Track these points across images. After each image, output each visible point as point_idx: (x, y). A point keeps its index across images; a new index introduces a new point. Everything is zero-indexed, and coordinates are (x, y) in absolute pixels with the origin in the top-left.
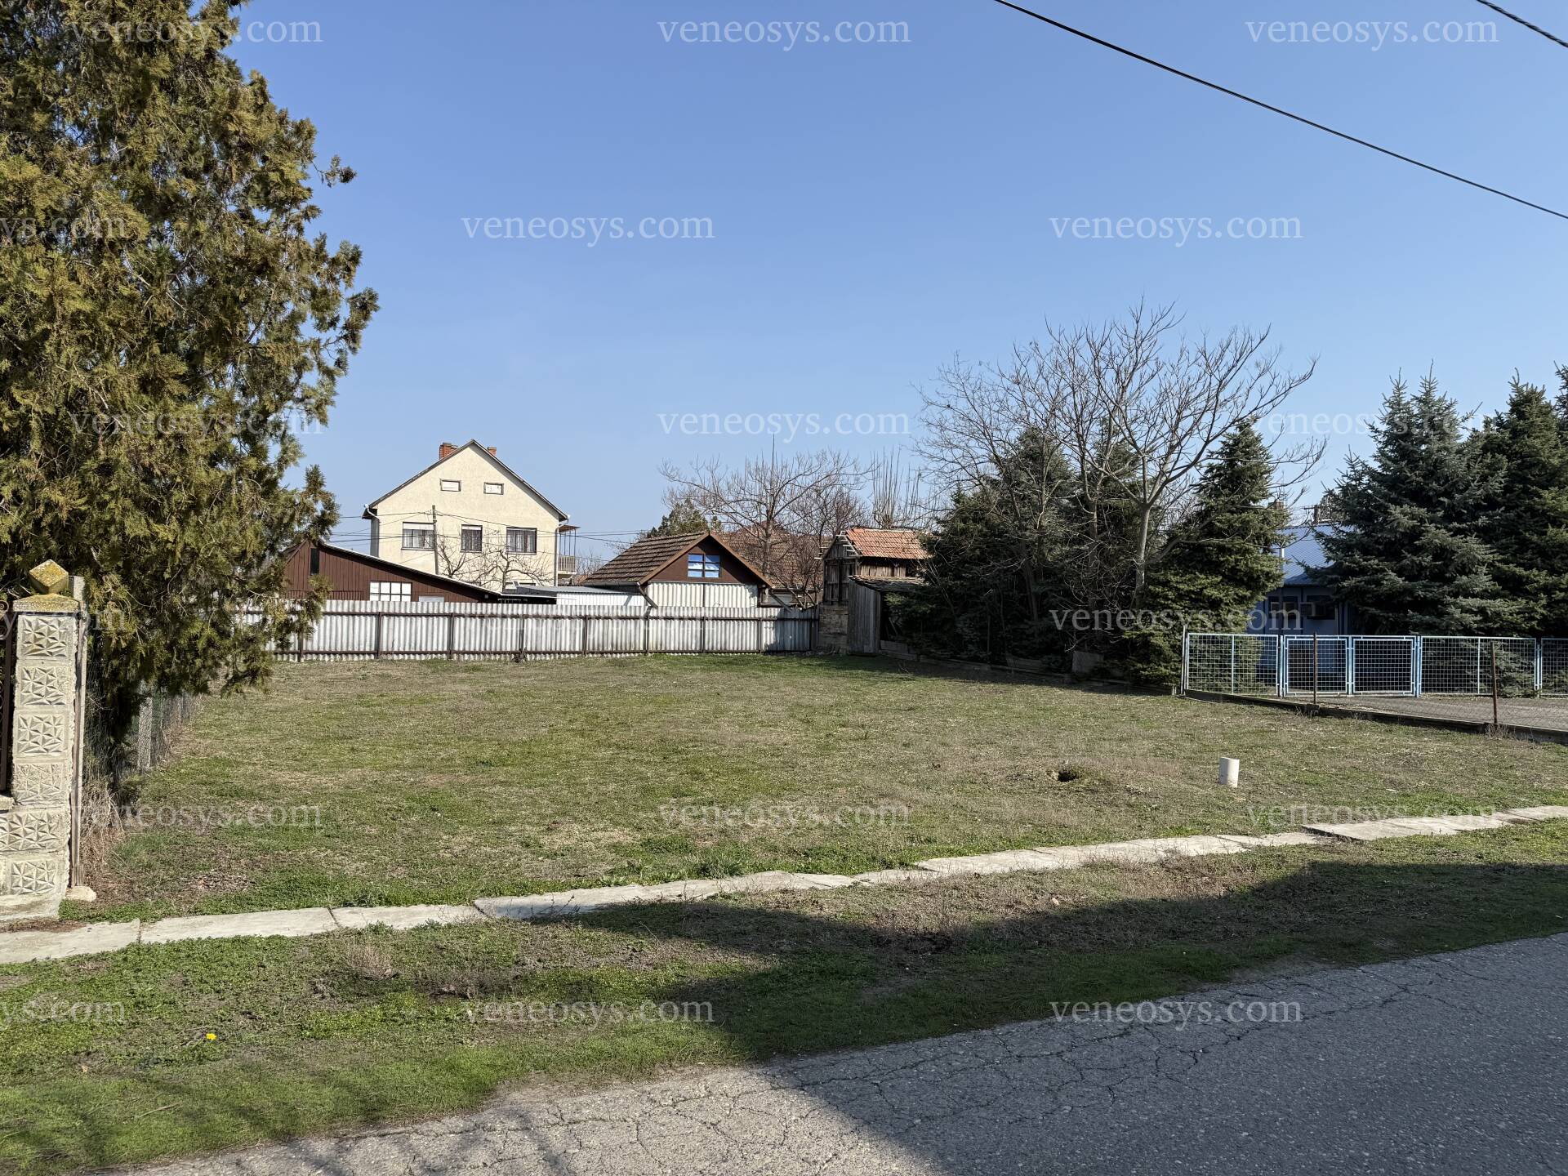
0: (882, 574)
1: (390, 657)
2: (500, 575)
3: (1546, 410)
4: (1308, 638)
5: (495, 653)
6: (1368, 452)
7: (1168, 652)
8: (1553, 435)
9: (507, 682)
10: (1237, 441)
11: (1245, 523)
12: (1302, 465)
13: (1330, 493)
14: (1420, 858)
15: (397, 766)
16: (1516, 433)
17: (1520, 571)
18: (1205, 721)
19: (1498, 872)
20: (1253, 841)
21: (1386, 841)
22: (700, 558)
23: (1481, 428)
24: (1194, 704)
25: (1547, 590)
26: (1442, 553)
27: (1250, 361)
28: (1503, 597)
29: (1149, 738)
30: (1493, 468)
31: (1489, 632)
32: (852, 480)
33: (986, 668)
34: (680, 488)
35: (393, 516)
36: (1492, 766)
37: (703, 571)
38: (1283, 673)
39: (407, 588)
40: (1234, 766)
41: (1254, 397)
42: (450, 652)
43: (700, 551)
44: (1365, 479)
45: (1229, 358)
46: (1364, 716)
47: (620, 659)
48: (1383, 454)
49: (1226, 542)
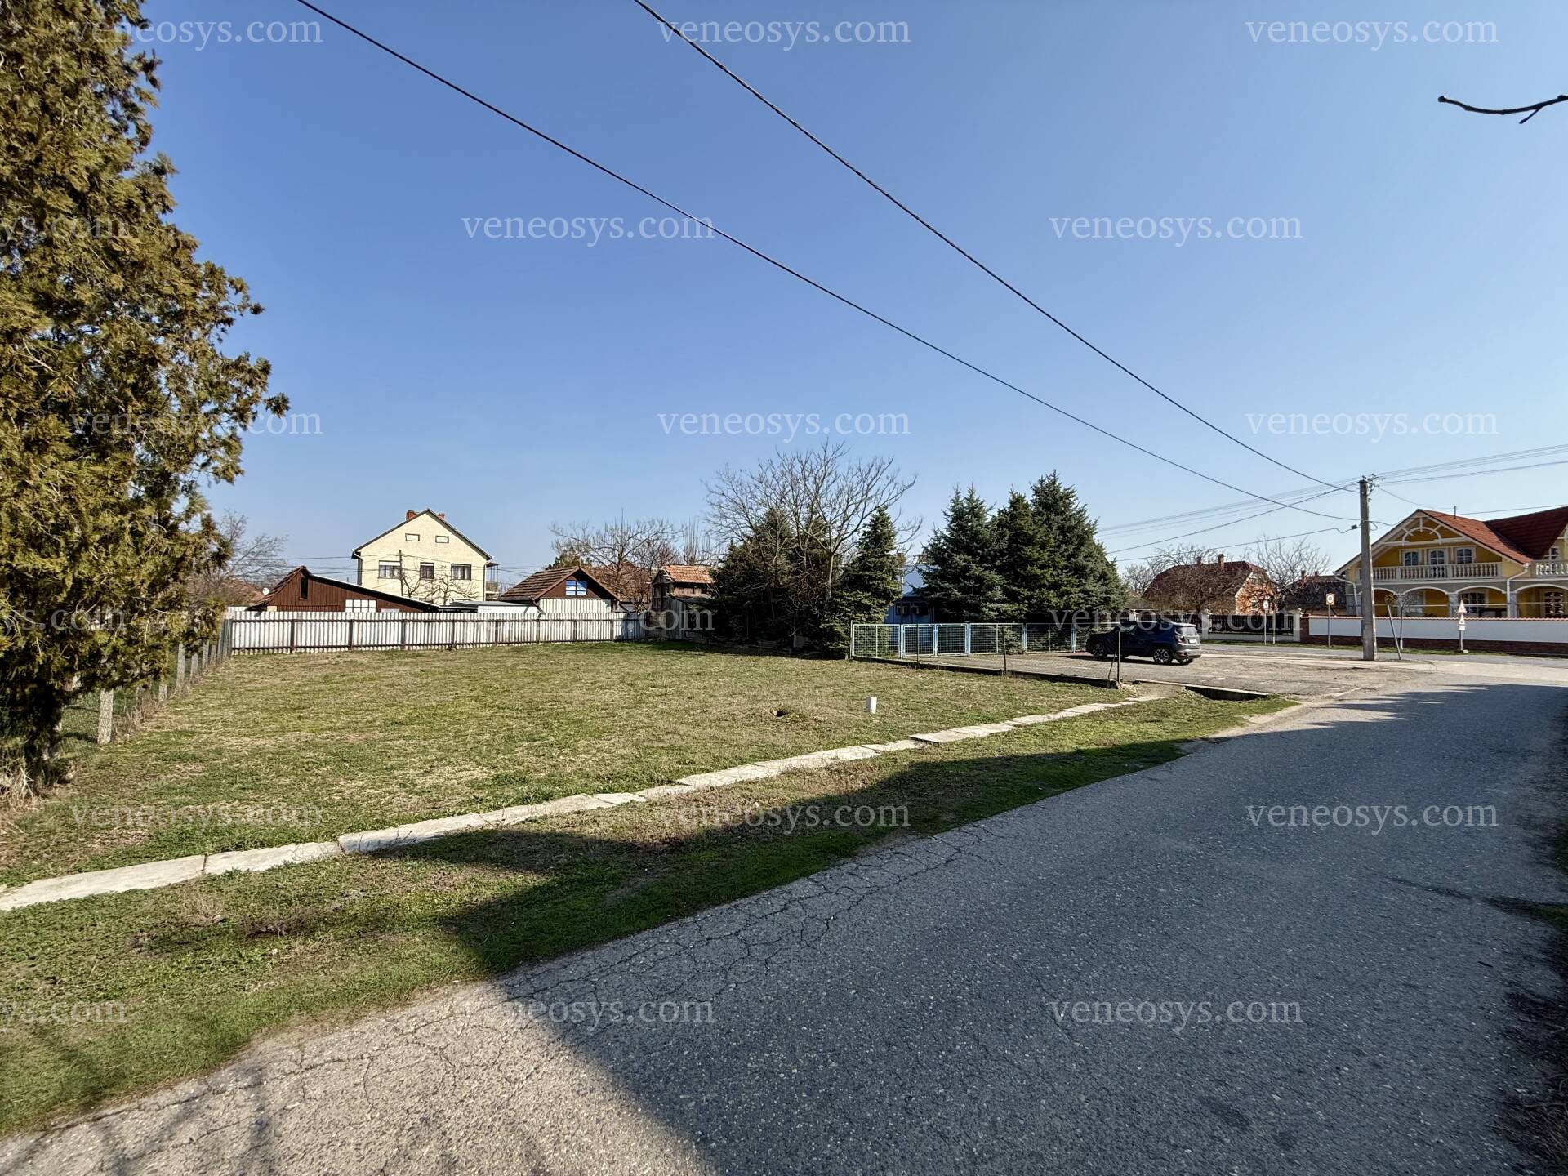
0: (687, 592)
1: (359, 649)
2: (442, 594)
3: (1026, 506)
4: (914, 626)
5: (434, 645)
6: (943, 526)
7: (844, 635)
8: (1029, 519)
9: (438, 664)
10: (878, 519)
11: (882, 563)
12: (911, 532)
13: (926, 548)
14: (968, 755)
15: (330, 729)
16: (1013, 518)
17: (1015, 588)
18: (862, 673)
19: (1008, 761)
20: (881, 748)
21: (952, 743)
22: (574, 583)
23: (996, 515)
24: (856, 664)
25: (1029, 598)
26: (979, 579)
27: (884, 475)
28: (1008, 602)
29: (831, 686)
30: (1002, 535)
31: (1002, 620)
32: (670, 537)
33: (746, 647)
34: (562, 540)
35: (372, 556)
36: (1004, 694)
37: (576, 591)
38: (902, 645)
39: (373, 603)
40: (874, 701)
41: (886, 494)
42: (403, 645)
43: (573, 578)
44: (942, 541)
45: (873, 473)
46: (942, 668)
47: (518, 648)
48: (950, 527)
49: (873, 574)
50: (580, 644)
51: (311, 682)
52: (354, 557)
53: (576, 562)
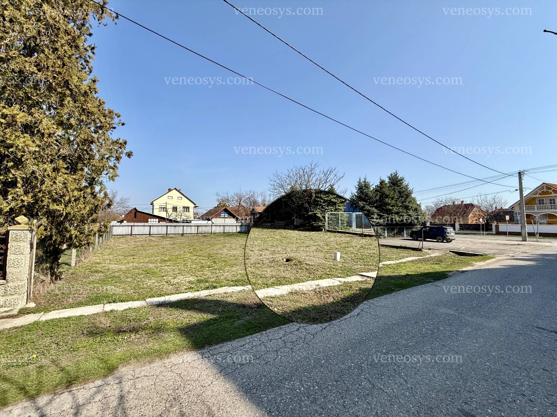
1: (153, 235)
2: (180, 217)
3: (386, 184)
5: (177, 234)
6: (355, 191)
7: (322, 218)
8: (387, 188)
10: (330, 189)
15: (143, 262)
16: (381, 188)
17: (382, 214)
18: (332, 239)
19: (380, 278)
20: (343, 280)
22: (224, 213)
23: (375, 187)
24: (329, 234)
25: (387, 217)
26: (368, 211)
27: (333, 174)
28: (379, 219)
29: (315, 246)
30: (377, 195)
31: (377, 226)
32: (257, 197)
34: (220, 198)
35: (157, 204)
37: (224, 216)
38: (354, 224)
39: (157, 220)
40: (339, 254)
41: (333, 180)
42: (167, 234)
43: (223, 211)
44: (354, 197)
45: (328, 173)
47: (205, 235)
48: (357, 192)
50: (226, 234)
51: (137, 246)
52: (151, 204)
53: (224, 205)
